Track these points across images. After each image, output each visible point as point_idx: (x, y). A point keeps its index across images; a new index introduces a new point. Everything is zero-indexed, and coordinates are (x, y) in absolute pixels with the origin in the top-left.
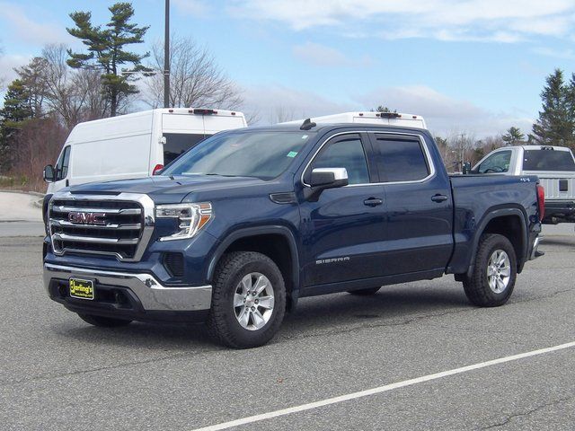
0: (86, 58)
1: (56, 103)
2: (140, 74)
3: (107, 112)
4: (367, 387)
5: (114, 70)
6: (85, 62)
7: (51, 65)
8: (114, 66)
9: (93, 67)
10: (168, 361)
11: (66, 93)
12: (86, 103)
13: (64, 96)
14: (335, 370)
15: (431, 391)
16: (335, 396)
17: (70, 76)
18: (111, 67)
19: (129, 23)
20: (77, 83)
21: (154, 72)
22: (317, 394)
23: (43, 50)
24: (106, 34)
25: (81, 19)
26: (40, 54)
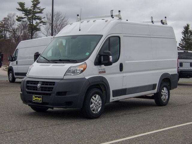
0: (23, 18)
1: (11, 34)
2: (41, 24)
3: (30, 37)
4: (128, 136)
5: (32, 22)
6: (22, 20)
7: (10, 20)
8: (32, 21)
9: (25, 21)
10: (56, 126)
11: (15, 30)
12: (22, 34)
13: (14, 31)
14: (116, 130)
15: (151, 138)
16: (116, 139)
17: (17, 25)
18: (31, 21)
19: (38, 6)
20: (19, 27)
21: (46, 23)
22: (110, 139)
23: (8, 15)
24: (30, 10)
25: (22, 5)
26: (6, 17)
